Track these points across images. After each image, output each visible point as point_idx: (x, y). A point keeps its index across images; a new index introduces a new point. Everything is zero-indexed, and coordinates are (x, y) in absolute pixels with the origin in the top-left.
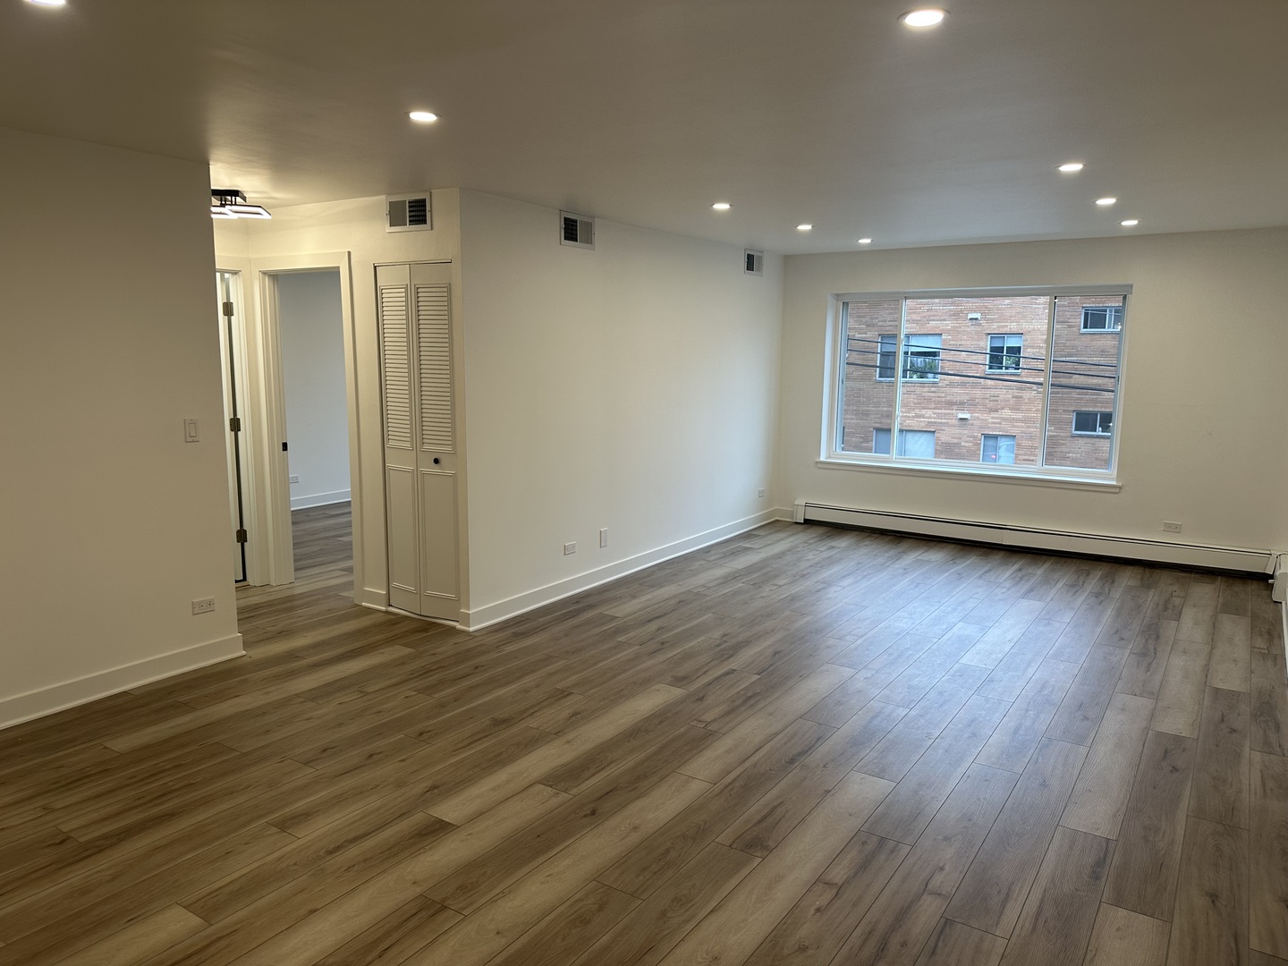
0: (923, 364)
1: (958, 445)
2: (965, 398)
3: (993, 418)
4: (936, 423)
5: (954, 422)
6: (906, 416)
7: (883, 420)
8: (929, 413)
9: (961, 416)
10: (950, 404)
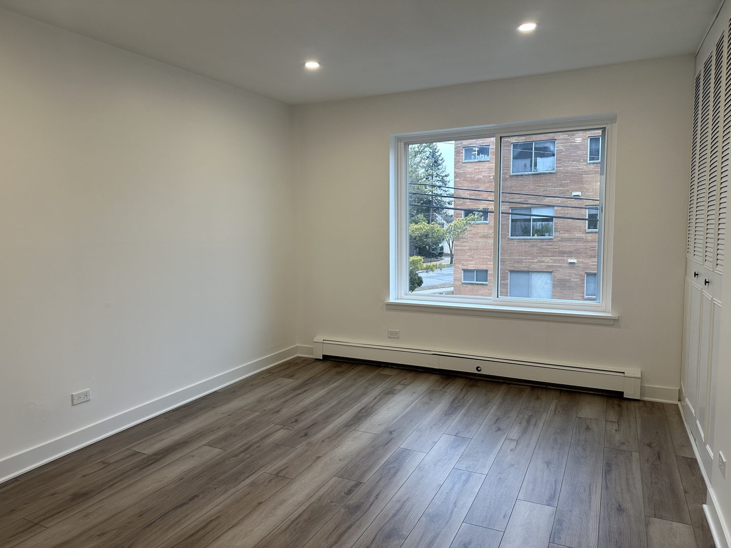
0: (541, 227)
1: (569, 281)
2: (572, 249)
3: (592, 262)
4: (552, 266)
5: (565, 265)
6: (532, 262)
7: (515, 265)
8: (547, 259)
9: (570, 261)
10: (562, 253)
